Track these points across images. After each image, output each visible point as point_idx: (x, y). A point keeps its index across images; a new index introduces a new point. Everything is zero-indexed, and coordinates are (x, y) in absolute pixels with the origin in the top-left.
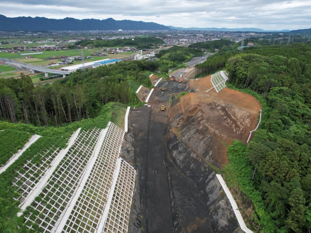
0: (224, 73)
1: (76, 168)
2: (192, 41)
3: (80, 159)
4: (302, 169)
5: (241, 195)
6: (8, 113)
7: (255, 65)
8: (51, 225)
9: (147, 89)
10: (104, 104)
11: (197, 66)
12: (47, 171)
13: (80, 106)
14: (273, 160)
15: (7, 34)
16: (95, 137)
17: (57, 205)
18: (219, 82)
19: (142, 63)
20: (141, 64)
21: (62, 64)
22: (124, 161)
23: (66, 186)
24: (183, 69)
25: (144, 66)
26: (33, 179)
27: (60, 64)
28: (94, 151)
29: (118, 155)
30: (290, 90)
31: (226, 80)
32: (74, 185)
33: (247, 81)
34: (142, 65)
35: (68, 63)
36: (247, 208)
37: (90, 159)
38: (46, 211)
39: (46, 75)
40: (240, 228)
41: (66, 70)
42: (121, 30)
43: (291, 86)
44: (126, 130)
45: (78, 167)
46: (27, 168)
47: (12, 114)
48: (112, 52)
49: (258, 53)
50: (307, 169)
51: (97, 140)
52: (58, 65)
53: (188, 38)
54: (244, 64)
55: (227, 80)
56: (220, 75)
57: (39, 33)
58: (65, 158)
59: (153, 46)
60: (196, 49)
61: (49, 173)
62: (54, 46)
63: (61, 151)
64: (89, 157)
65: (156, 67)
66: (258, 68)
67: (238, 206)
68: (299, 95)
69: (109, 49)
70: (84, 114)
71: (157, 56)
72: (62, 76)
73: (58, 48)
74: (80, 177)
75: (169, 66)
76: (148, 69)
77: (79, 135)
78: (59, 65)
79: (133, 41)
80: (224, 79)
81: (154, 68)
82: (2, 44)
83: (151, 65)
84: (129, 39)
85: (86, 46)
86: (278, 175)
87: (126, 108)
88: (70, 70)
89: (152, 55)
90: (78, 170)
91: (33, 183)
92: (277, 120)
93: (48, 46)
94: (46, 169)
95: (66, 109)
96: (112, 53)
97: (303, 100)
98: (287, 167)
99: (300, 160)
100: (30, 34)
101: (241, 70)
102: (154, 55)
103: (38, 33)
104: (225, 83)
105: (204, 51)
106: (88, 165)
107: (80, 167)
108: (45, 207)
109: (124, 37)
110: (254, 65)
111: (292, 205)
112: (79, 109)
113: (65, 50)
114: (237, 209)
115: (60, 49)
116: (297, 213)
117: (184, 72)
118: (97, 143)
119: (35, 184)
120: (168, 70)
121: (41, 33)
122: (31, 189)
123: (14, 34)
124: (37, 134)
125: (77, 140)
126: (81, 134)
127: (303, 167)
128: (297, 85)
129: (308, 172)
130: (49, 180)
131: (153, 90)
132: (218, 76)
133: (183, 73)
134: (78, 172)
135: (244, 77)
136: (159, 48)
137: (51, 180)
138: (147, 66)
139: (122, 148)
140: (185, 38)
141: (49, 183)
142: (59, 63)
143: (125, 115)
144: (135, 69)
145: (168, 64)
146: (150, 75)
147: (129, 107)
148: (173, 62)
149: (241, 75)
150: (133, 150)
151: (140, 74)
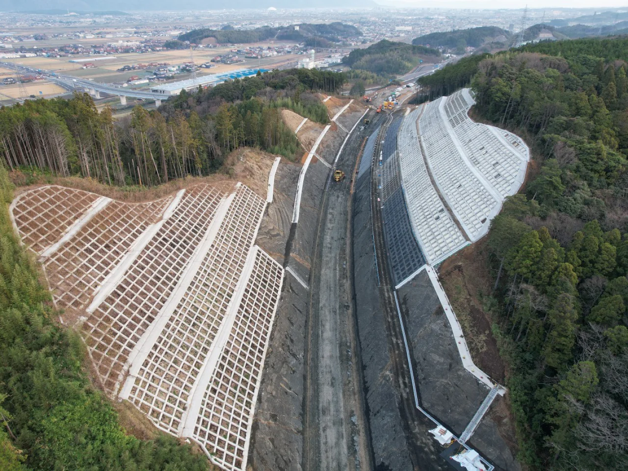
0: (470, 92)
1: (175, 257)
2: (421, 30)
3: (181, 242)
4: (583, 264)
5: (471, 312)
6: (56, 160)
7: (530, 75)
8: (132, 342)
9: (317, 126)
10: (231, 150)
11: (421, 81)
12: (124, 259)
13: (184, 153)
14: (531, 246)
15: (45, 19)
16: (210, 208)
17: (142, 313)
18: (457, 110)
19: (310, 74)
20: (307, 77)
22: (263, 252)
23: (156, 284)
25: (313, 80)
26: (100, 268)
27: (151, 79)
28: (207, 232)
29: (253, 242)
30: (592, 123)
31: (470, 106)
32: (171, 284)
33: (510, 106)
34: (309, 78)
35: (165, 77)
36: (478, 333)
37: (200, 243)
38: (122, 320)
39: (123, 102)
40: (463, 367)
41: (161, 91)
42: (274, 9)
43: (594, 115)
44: (270, 199)
45: (178, 256)
46: (90, 250)
47: (63, 161)
48: (254, 55)
49: (544, 51)
50: (593, 264)
51: (213, 213)
52: (146, 82)
53: (412, 25)
54: (507, 73)
55: (473, 106)
56: (461, 96)
57: (107, 16)
58: (155, 239)
59: (338, 41)
60: (428, 47)
61: (127, 261)
62: (138, 43)
63: (148, 228)
64: (199, 240)
65: (337, 83)
67: (464, 332)
68: (608, 133)
69: (248, 48)
70: (191, 169)
71: (346, 62)
72: (153, 102)
73: (145, 47)
74: (182, 272)
75: (368, 81)
76: (321, 87)
77: (181, 201)
79: (297, 31)
80: (466, 104)
81: (333, 85)
82: (36, 39)
83: (327, 79)
84: (288, 28)
85: (201, 44)
86: (538, 273)
87: (273, 159)
88: (168, 91)
89: (334, 61)
90: (178, 260)
91: (101, 274)
92: (551, 178)
93: (125, 44)
94: (123, 254)
95: (158, 159)
96: (254, 58)
97: (615, 142)
98: (556, 260)
99: (584, 249)
100: (89, 20)
101: (499, 85)
102: (339, 61)
103: (104, 16)
104: (467, 111)
105: (444, 52)
106: (197, 253)
107: (181, 255)
108: (121, 314)
109: (280, 24)
110: (528, 75)
111: (554, 321)
112: (181, 158)
113: (160, 50)
114: (462, 336)
115: (150, 50)
116: (560, 335)
118: (214, 218)
119: (104, 276)
121: (111, 16)
122: (98, 285)
123: (58, 19)
124: (107, 196)
125: (176, 210)
126: (184, 201)
127: (586, 260)
128: (607, 112)
129: (595, 270)
130: (127, 272)
131: (328, 127)
132: (457, 99)
134: (178, 264)
135: (503, 98)
136: (351, 45)
137: (130, 272)
138: (320, 80)
139: (260, 229)
140: (407, 25)
141: (128, 277)
142: (148, 79)
143: (269, 173)
144: (294, 87)
145: (365, 79)
146: (324, 99)
147: (279, 159)
148: (375, 75)
149: (499, 94)
150: (282, 234)
151: (303, 95)
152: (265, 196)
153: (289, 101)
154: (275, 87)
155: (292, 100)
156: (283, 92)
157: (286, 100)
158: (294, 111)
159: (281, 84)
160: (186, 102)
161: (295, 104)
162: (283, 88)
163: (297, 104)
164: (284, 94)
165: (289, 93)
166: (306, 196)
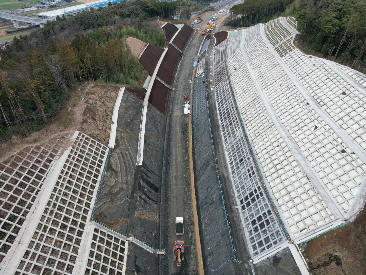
7: (355, 5)
18: (280, 39)
20: (147, 7)
21: (40, 7)
22: (101, 229)
24: (211, 12)
25: (152, 9)
27: (39, 7)
29: (89, 215)
31: (294, 36)
34: (149, 7)
35: (49, 6)
39: (16, 26)
41: (45, 17)
44: (112, 143)
52: (35, 9)
54: (333, 4)
56: (281, 25)
65: (171, 11)
66: (362, 10)
72: (38, 26)
75: (192, 8)
76: (159, 15)
78: (37, 9)
81: (168, 12)
83: (164, 8)
87: (118, 89)
88: (50, 17)
101: (329, 16)
104: (292, 41)
110: (352, 5)
117: (214, 17)
120: (190, 15)
131: (166, 50)
132: (277, 27)
133: (212, 19)
135: (334, 30)
138: (158, 9)
142: (37, 7)
143: (113, 108)
144: (138, 16)
145: (190, 6)
146: (162, 25)
147: (123, 89)
148: (196, 3)
149: (329, 26)
150: (125, 186)
151: (144, 23)
152: (106, 141)
153: (132, 29)
154: (122, 16)
155: (135, 27)
156: (129, 21)
157: (130, 28)
158: (138, 37)
159: (128, 13)
160: (53, 29)
161: (138, 31)
162: (128, 16)
163: (140, 31)
164: (129, 22)
165: (134, 20)
166: (150, 126)
